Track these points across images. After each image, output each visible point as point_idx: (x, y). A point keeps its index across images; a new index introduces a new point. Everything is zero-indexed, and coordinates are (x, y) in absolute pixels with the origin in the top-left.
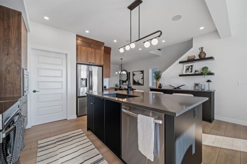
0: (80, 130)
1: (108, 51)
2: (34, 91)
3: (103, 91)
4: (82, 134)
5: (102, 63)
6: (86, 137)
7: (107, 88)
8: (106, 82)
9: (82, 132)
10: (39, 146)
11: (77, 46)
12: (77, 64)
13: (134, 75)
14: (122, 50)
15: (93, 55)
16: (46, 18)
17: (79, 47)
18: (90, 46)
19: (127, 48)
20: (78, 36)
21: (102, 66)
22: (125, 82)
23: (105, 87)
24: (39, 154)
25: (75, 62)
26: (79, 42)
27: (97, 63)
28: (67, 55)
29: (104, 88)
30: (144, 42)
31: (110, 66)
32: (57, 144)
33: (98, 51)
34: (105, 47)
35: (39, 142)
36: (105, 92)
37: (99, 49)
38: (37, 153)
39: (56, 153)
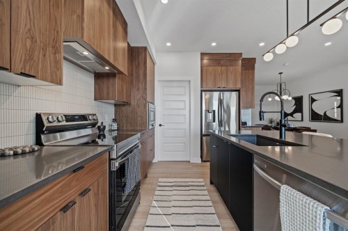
0: (202, 180)
1: (249, 64)
2: (160, 125)
3: (239, 129)
4: (204, 186)
5: (239, 86)
6: (206, 192)
7: (249, 124)
8: (247, 116)
9: (203, 184)
10: (159, 184)
11: (201, 67)
12: (202, 91)
13: (313, 100)
14: (268, 57)
15: (224, 76)
16: (169, 44)
17: (204, 68)
18: (219, 64)
19: (280, 49)
20: (203, 55)
21: (239, 91)
22: (291, 115)
23: (245, 123)
24: (157, 193)
25: (200, 89)
26: (205, 61)
27: (231, 86)
28: (190, 81)
29: (241, 125)
30: (322, 25)
31: (253, 88)
32: (174, 188)
33: (231, 68)
34: (244, 60)
35: (160, 180)
36: (244, 132)
37: (232, 66)
38: (155, 190)
39: (171, 198)
